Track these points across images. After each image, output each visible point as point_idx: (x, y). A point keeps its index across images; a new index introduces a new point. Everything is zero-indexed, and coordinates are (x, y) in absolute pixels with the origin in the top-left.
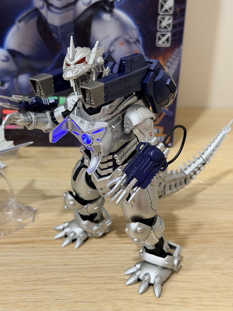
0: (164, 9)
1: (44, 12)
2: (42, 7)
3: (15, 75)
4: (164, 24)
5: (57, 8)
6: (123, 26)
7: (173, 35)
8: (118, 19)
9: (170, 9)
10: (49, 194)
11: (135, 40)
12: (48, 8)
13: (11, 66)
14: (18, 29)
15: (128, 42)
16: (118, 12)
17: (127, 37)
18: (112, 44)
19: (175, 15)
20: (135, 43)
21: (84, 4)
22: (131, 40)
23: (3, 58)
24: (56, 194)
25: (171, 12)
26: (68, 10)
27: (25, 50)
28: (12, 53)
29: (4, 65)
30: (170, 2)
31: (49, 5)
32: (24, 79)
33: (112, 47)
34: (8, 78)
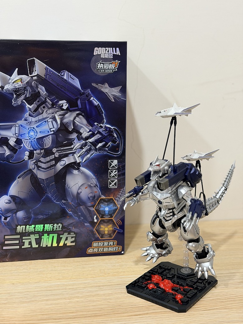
0: (112, 166)
1: (35, 171)
2: (34, 168)
4: (112, 175)
5: (43, 168)
6: (87, 177)
7: (119, 180)
8: (83, 173)
12: (38, 169)
13: (12, 206)
14: (18, 182)
15: (90, 186)
16: (82, 168)
17: (89, 183)
18: (80, 188)
19: (119, 170)
20: (95, 186)
21: (61, 165)
23: (7, 201)
25: (116, 167)
26: (51, 169)
27: (22, 196)
28: (13, 197)
29: (8, 206)
30: (115, 162)
31: (38, 167)
32: (20, 214)
33: (79, 191)
34: (9, 214)
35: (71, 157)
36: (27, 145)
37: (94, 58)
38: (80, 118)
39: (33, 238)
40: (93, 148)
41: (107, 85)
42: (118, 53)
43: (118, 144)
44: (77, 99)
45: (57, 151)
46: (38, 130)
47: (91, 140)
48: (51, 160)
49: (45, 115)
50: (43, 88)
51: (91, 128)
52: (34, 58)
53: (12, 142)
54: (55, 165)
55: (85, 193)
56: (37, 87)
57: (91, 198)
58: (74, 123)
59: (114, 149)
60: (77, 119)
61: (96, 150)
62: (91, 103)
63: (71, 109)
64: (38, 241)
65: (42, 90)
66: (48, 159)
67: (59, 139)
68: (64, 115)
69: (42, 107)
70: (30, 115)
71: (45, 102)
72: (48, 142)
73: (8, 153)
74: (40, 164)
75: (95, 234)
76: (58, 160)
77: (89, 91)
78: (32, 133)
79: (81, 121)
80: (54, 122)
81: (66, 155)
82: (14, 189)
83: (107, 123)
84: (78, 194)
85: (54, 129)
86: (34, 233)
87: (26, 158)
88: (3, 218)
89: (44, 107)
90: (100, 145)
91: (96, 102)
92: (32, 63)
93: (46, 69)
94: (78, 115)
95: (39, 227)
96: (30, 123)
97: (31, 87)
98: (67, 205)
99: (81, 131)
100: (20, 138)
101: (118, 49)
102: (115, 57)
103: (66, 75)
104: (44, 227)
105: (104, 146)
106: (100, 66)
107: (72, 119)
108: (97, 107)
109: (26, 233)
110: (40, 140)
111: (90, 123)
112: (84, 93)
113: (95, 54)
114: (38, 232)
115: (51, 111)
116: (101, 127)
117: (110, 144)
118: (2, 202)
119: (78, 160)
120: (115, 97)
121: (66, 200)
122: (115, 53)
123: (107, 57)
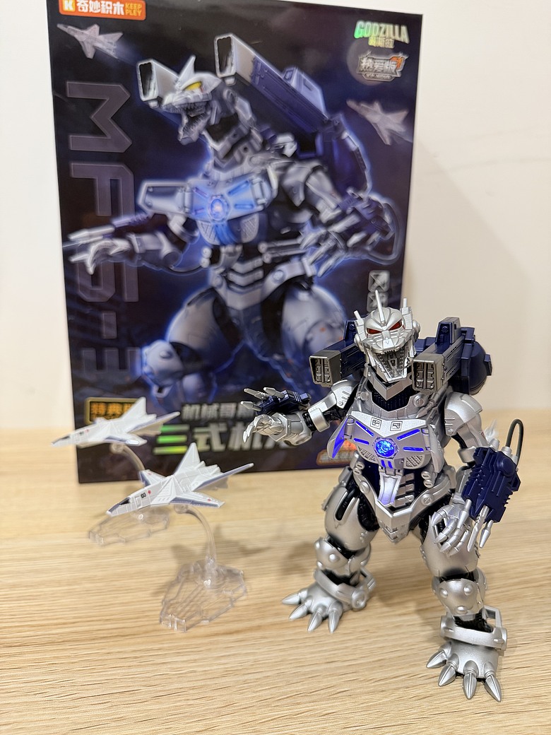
0: (376, 285)
1: (222, 291)
2: (220, 286)
3: (179, 375)
5: (240, 286)
6: (325, 307)
8: (318, 299)
9: (384, 285)
10: (250, 547)
11: (338, 324)
12: (228, 288)
13: (174, 364)
14: (187, 314)
15: (330, 327)
16: (317, 289)
17: (329, 321)
18: (309, 331)
19: (389, 293)
20: (339, 328)
21: (275, 281)
22: (334, 325)
23: (164, 354)
24: (261, 545)
25: (385, 288)
26: (254, 289)
27: (194, 343)
28: (177, 347)
29: (165, 364)
30: (384, 277)
31: (229, 283)
32: (191, 382)
33: (309, 336)
34: (169, 382)
35: (295, 262)
36: (206, 233)
37: (353, 47)
38: (319, 178)
39: (214, 431)
40: (341, 244)
41: (377, 106)
42: (404, 38)
43: (392, 238)
44: (314, 135)
45: (269, 249)
46: (231, 200)
47: (339, 227)
48: (255, 269)
49: (245, 167)
50: (247, 105)
51: (339, 200)
52: (231, 35)
53: (176, 225)
54: (262, 280)
55: (320, 341)
56: (233, 102)
58: (306, 188)
59: (383, 248)
60: (313, 179)
61: (347, 249)
62: (343, 144)
63: (302, 156)
64: (225, 438)
65: (244, 109)
66: (249, 265)
67: (275, 224)
68: (285, 169)
69: (241, 148)
70: (216, 166)
71: (247, 137)
72: (251, 229)
73: (166, 248)
74: (232, 277)
76: (268, 268)
77: (341, 118)
78: (218, 208)
79: (320, 184)
80: (265, 185)
81: (286, 260)
82: (179, 328)
83: (375, 189)
84: (306, 342)
85: (263, 201)
86: (217, 420)
87: (205, 262)
88: (155, 389)
89: (245, 149)
91: (354, 143)
92: (226, 47)
93: (255, 62)
94: (315, 170)
95: (228, 409)
96: (215, 184)
97: (221, 101)
98: (285, 364)
99: (320, 206)
100: (193, 216)
101: (404, 29)
102: (398, 46)
103: (296, 79)
104: (237, 408)
105: (364, 241)
106: (366, 62)
107: (301, 178)
108: (353, 155)
109: (200, 420)
110: (235, 224)
111: (339, 189)
112: (329, 122)
113: (357, 36)
114: (225, 420)
115: (259, 158)
116: (360, 199)
117: (376, 237)
118: (154, 356)
119: (310, 271)
120: (393, 134)
121: (282, 354)
122: (398, 38)
123: (381, 44)
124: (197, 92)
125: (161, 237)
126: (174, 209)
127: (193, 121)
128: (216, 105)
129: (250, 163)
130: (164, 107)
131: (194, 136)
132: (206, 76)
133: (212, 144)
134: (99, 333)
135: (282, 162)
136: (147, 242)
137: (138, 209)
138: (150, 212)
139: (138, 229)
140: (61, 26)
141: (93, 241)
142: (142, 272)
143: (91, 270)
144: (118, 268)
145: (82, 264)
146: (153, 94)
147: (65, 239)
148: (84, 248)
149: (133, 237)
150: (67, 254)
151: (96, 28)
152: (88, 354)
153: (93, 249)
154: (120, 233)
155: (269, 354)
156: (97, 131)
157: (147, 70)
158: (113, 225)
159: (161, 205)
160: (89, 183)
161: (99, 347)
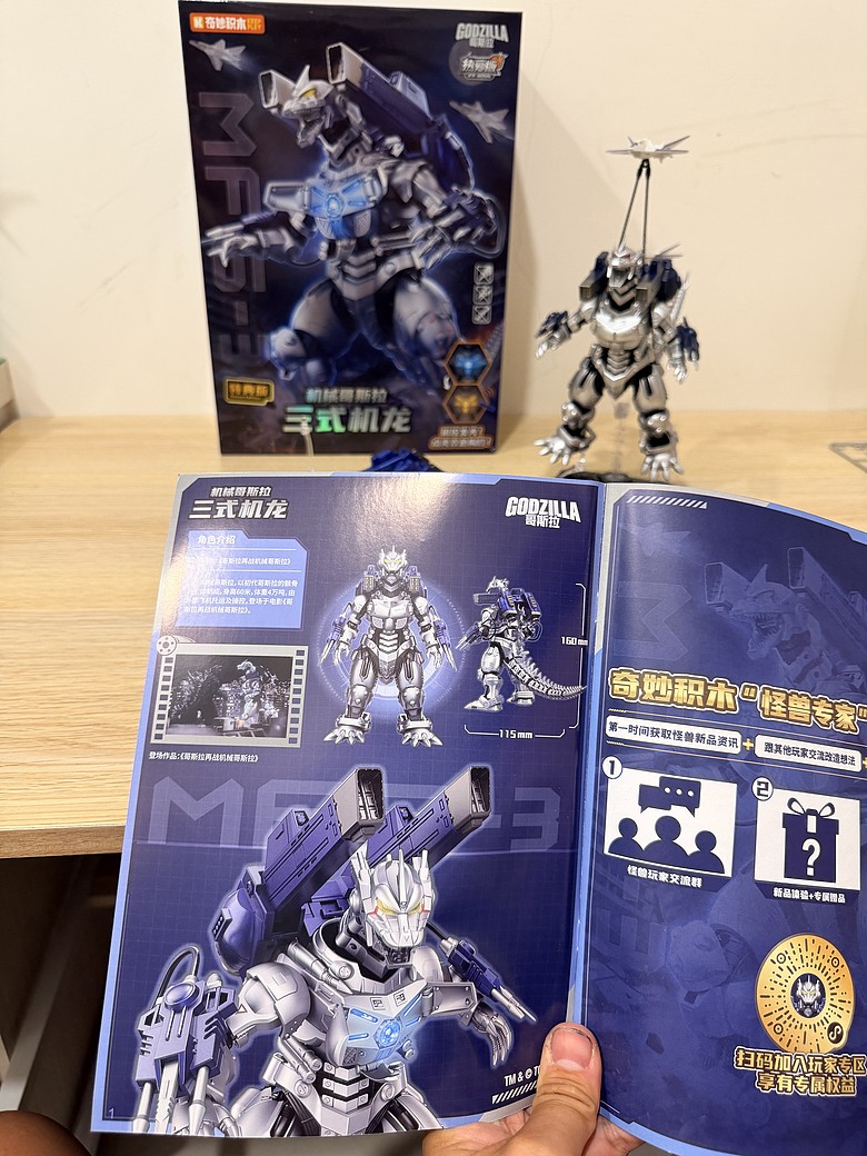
0: (481, 278)
1: (339, 282)
2: (338, 277)
3: (300, 360)
4: (482, 295)
5: (355, 278)
6: (433, 298)
7: (494, 308)
8: (427, 291)
9: (489, 278)
11: (447, 316)
12: (344, 279)
13: (298, 349)
14: (308, 304)
15: (439, 318)
16: (427, 282)
17: (438, 312)
18: (420, 321)
19: (494, 285)
20: (448, 319)
21: (387, 273)
22: (442, 316)
23: (288, 340)
25: (490, 281)
26: (367, 281)
27: (315, 331)
28: (299, 333)
29: (289, 349)
30: (488, 270)
31: (345, 274)
32: (313, 367)
33: (420, 326)
34: (293, 366)
35: (405, 256)
36: (323, 228)
37: (455, 48)
38: (425, 176)
39: (335, 413)
40: (447, 238)
41: (478, 106)
42: (504, 37)
43: (496, 233)
44: (420, 136)
45: (380, 243)
46: (346, 198)
47: (445, 222)
48: (368, 262)
49: (358, 167)
50: (357, 110)
51: (444, 196)
52: (341, 44)
53: (297, 221)
54: (375, 272)
55: (430, 333)
56: (345, 107)
57: (441, 343)
58: (413, 186)
59: (488, 242)
60: (420, 177)
61: (453, 242)
62: (447, 143)
63: (409, 156)
64: (345, 420)
65: (355, 114)
66: (363, 258)
67: (385, 219)
68: (393, 168)
69: (353, 149)
70: (331, 166)
71: (359, 139)
72: (364, 224)
73: (289, 243)
74: (348, 269)
75: (446, 413)
76: (380, 261)
77: (444, 118)
78: (334, 205)
79: (427, 182)
80: (375, 183)
81: (397, 252)
82: (301, 316)
83: (478, 186)
84: (417, 332)
85: (374, 198)
86: (337, 404)
87: (322, 254)
88: (282, 373)
89: (357, 151)
90: (461, 233)
91: (457, 143)
92: (337, 55)
93: (363, 68)
94: (421, 169)
95: (347, 394)
96: (331, 183)
97: (334, 106)
98: (398, 353)
99: (427, 202)
100: (311, 213)
101: (503, 28)
102: (498, 46)
103: (401, 83)
104: (355, 393)
105: (468, 235)
106: (467, 64)
107: (409, 176)
108: (457, 153)
109: (322, 403)
110: (349, 219)
111: (444, 186)
112: (433, 122)
113: (458, 37)
114: (345, 404)
115: (369, 158)
116: (464, 195)
117: (480, 231)
118: (280, 341)
119: (419, 264)
120: (494, 132)
121: (395, 343)
122: (498, 38)
123: (481, 44)
124: (313, 98)
125: (284, 233)
126: (294, 207)
127: (309, 125)
128: (329, 110)
129: (362, 164)
130: (283, 115)
131: (311, 140)
132: (319, 83)
133: (327, 147)
134: (233, 320)
135: (391, 162)
136: (272, 237)
137: (263, 208)
138: (274, 211)
139: (264, 225)
140: (192, 43)
141: (226, 235)
142: (267, 264)
143: (225, 263)
144: (247, 261)
145: (218, 257)
146: (273, 101)
147: (203, 235)
148: (219, 243)
149: (260, 233)
150: (205, 249)
151: (222, 43)
152: (224, 338)
153: (226, 244)
154: (248, 230)
155: (383, 342)
156: (226, 137)
157: (268, 80)
158: (242, 223)
159: (284, 203)
160: (221, 185)
161: (233, 332)
